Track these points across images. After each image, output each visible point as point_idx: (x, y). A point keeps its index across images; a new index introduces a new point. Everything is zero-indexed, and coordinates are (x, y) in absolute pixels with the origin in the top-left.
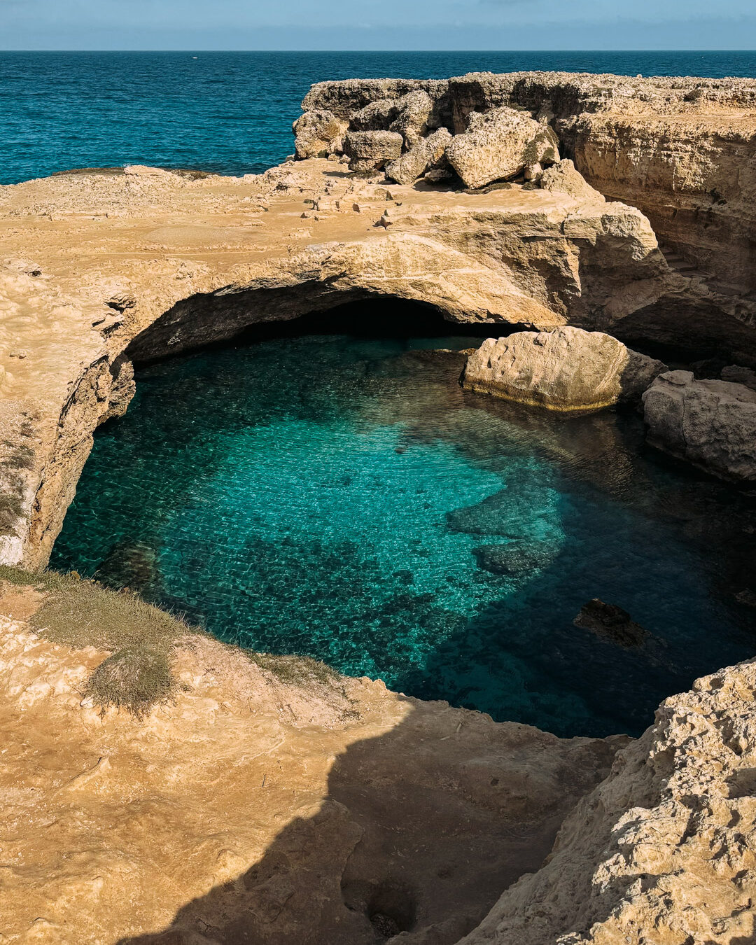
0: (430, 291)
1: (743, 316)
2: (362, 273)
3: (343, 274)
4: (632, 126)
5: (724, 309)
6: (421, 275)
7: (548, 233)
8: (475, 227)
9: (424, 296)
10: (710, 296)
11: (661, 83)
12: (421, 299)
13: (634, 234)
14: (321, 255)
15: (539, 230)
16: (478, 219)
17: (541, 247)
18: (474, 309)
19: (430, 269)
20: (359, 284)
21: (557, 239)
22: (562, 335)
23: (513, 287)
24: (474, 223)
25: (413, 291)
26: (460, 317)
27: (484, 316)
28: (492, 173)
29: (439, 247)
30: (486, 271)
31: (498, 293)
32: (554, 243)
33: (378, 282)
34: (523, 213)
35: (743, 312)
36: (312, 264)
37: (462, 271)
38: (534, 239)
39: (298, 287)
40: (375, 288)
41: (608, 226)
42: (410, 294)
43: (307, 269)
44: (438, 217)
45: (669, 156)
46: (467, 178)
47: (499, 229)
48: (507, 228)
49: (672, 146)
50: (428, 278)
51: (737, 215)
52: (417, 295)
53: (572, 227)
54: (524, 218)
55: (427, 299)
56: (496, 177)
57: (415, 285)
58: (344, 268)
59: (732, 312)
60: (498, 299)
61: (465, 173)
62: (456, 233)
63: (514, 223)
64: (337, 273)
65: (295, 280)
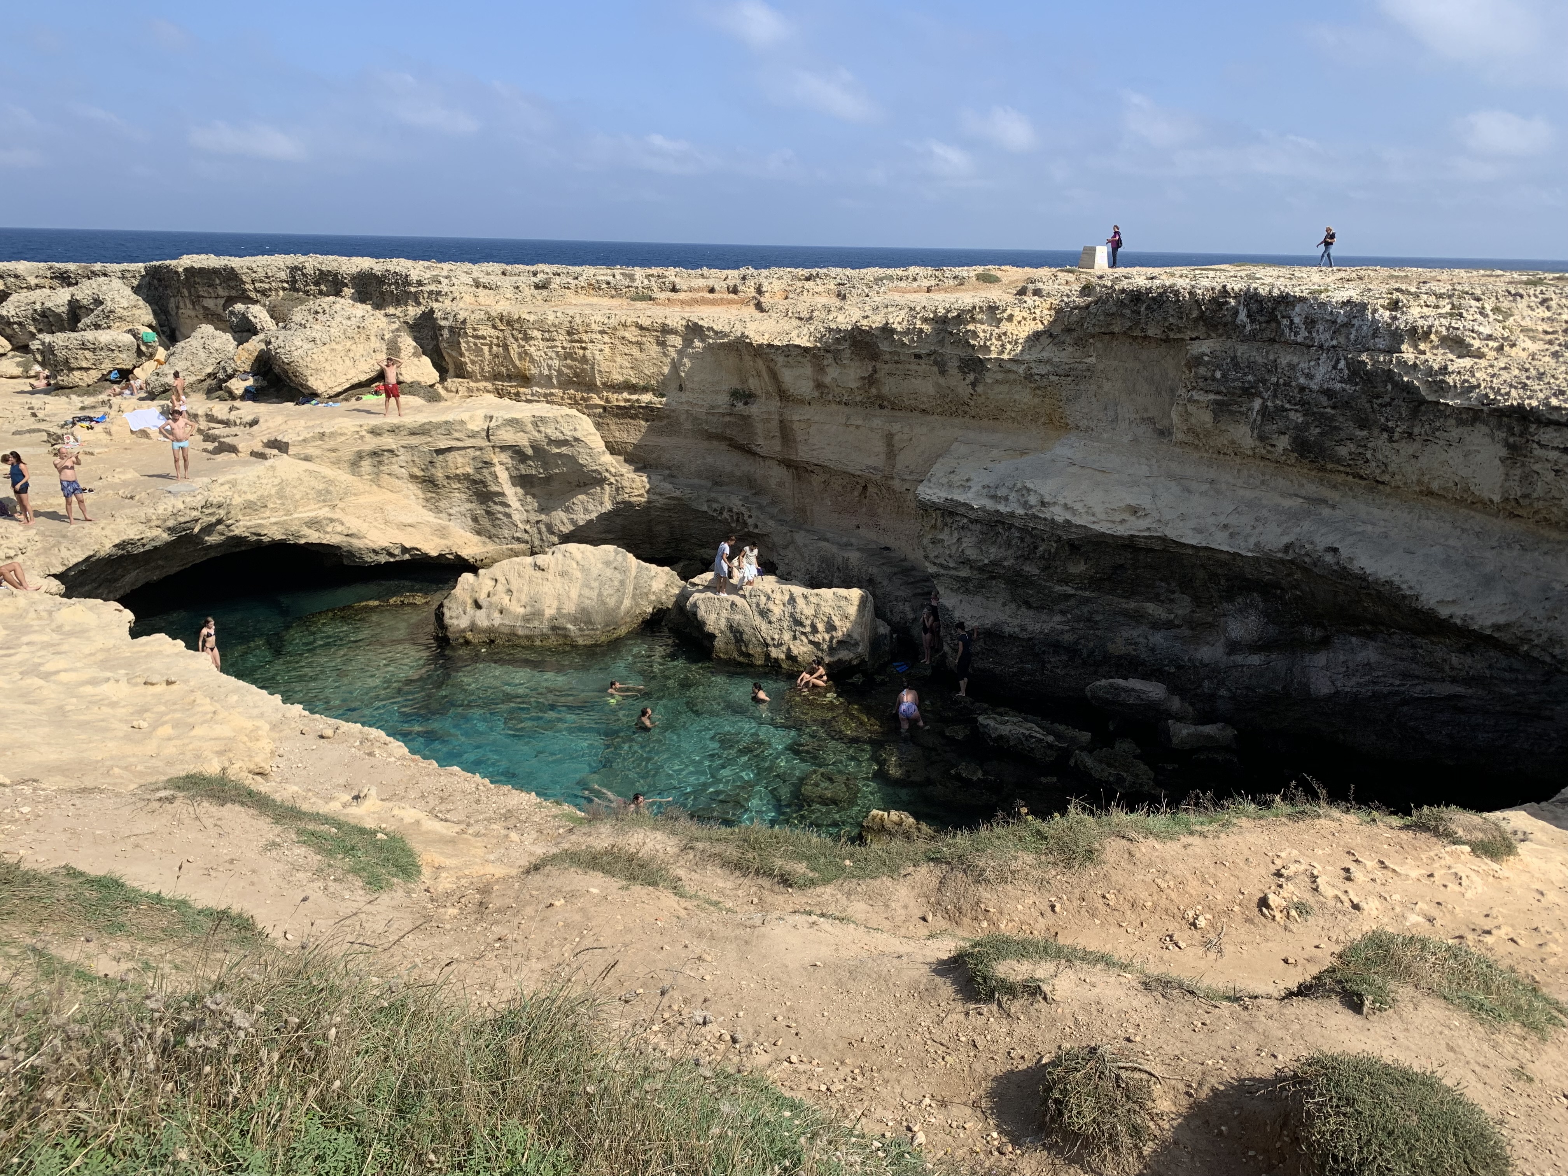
0: (329, 529)
1: (715, 510)
2: (240, 517)
3: (220, 522)
4: (523, 316)
5: (695, 505)
6: (315, 510)
7: (469, 442)
8: (372, 443)
9: (322, 536)
10: (677, 494)
11: (490, 270)
12: (318, 541)
13: (578, 435)
14: (199, 497)
15: (458, 439)
16: (375, 432)
17: (460, 460)
18: (386, 544)
19: (324, 501)
20: (237, 532)
21: (481, 449)
22: (567, 555)
23: (425, 512)
24: (368, 437)
25: (305, 531)
26: (370, 558)
27: (397, 552)
28: (349, 377)
29: (329, 472)
30: (388, 495)
31: (410, 521)
32: (478, 453)
33: (260, 525)
34: (434, 420)
35: (715, 506)
36: (188, 511)
37: (362, 500)
38: (450, 450)
39: (168, 544)
40: (259, 535)
41: (542, 429)
42: (304, 536)
43: (182, 520)
44: (323, 434)
45: (584, 349)
46: (315, 383)
47: (404, 443)
48: (414, 441)
49: (585, 337)
50: (324, 512)
51: (686, 407)
52: (313, 537)
53: (499, 432)
54: (438, 426)
55: (327, 539)
56: (355, 381)
57: (313, 523)
58: (222, 512)
59: (705, 508)
60: (410, 529)
61: (310, 378)
62: (348, 453)
63: (423, 434)
64: (213, 519)
65: (165, 537)
